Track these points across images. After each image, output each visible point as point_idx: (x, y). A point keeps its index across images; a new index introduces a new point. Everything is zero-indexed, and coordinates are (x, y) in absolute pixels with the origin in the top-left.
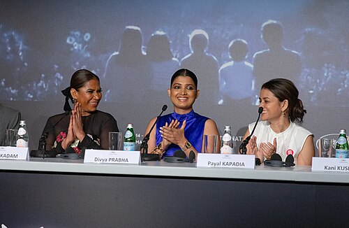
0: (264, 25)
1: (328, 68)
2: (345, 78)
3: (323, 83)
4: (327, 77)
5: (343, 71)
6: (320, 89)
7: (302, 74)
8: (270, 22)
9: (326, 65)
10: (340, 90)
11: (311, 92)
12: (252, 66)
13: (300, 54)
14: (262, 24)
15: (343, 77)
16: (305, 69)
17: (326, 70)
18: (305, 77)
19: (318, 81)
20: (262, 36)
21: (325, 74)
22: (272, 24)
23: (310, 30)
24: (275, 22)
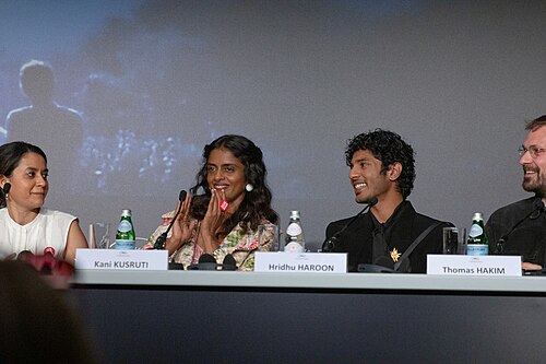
0: (24, 67)
1: (124, 137)
2: (151, 152)
3: (117, 159)
4: (122, 150)
5: (147, 141)
6: (112, 168)
7: (85, 144)
8: (33, 62)
9: (121, 131)
10: (142, 170)
11: (98, 172)
12: (5, 132)
13: (80, 114)
14: (21, 66)
15: (147, 150)
16: (89, 138)
17: (122, 139)
18: (89, 149)
19: (109, 156)
20: (21, 86)
21: (120, 146)
22: (38, 65)
23: (96, 76)
24: (41, 63)
